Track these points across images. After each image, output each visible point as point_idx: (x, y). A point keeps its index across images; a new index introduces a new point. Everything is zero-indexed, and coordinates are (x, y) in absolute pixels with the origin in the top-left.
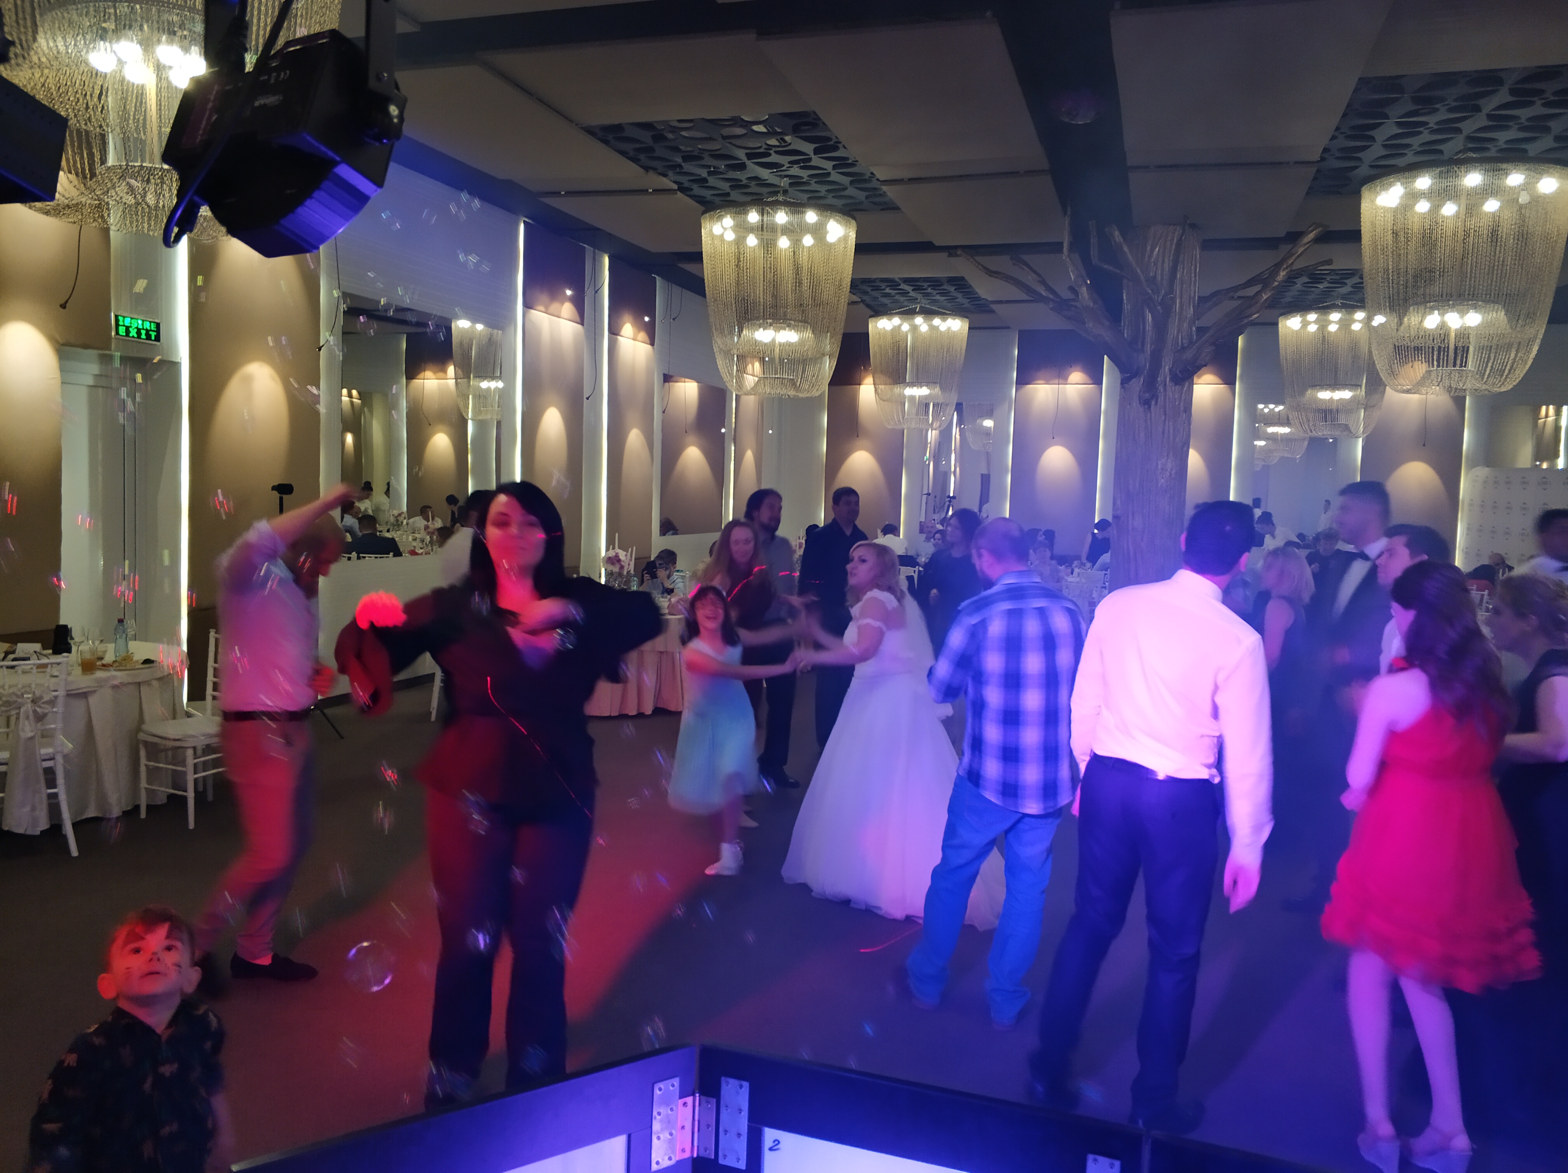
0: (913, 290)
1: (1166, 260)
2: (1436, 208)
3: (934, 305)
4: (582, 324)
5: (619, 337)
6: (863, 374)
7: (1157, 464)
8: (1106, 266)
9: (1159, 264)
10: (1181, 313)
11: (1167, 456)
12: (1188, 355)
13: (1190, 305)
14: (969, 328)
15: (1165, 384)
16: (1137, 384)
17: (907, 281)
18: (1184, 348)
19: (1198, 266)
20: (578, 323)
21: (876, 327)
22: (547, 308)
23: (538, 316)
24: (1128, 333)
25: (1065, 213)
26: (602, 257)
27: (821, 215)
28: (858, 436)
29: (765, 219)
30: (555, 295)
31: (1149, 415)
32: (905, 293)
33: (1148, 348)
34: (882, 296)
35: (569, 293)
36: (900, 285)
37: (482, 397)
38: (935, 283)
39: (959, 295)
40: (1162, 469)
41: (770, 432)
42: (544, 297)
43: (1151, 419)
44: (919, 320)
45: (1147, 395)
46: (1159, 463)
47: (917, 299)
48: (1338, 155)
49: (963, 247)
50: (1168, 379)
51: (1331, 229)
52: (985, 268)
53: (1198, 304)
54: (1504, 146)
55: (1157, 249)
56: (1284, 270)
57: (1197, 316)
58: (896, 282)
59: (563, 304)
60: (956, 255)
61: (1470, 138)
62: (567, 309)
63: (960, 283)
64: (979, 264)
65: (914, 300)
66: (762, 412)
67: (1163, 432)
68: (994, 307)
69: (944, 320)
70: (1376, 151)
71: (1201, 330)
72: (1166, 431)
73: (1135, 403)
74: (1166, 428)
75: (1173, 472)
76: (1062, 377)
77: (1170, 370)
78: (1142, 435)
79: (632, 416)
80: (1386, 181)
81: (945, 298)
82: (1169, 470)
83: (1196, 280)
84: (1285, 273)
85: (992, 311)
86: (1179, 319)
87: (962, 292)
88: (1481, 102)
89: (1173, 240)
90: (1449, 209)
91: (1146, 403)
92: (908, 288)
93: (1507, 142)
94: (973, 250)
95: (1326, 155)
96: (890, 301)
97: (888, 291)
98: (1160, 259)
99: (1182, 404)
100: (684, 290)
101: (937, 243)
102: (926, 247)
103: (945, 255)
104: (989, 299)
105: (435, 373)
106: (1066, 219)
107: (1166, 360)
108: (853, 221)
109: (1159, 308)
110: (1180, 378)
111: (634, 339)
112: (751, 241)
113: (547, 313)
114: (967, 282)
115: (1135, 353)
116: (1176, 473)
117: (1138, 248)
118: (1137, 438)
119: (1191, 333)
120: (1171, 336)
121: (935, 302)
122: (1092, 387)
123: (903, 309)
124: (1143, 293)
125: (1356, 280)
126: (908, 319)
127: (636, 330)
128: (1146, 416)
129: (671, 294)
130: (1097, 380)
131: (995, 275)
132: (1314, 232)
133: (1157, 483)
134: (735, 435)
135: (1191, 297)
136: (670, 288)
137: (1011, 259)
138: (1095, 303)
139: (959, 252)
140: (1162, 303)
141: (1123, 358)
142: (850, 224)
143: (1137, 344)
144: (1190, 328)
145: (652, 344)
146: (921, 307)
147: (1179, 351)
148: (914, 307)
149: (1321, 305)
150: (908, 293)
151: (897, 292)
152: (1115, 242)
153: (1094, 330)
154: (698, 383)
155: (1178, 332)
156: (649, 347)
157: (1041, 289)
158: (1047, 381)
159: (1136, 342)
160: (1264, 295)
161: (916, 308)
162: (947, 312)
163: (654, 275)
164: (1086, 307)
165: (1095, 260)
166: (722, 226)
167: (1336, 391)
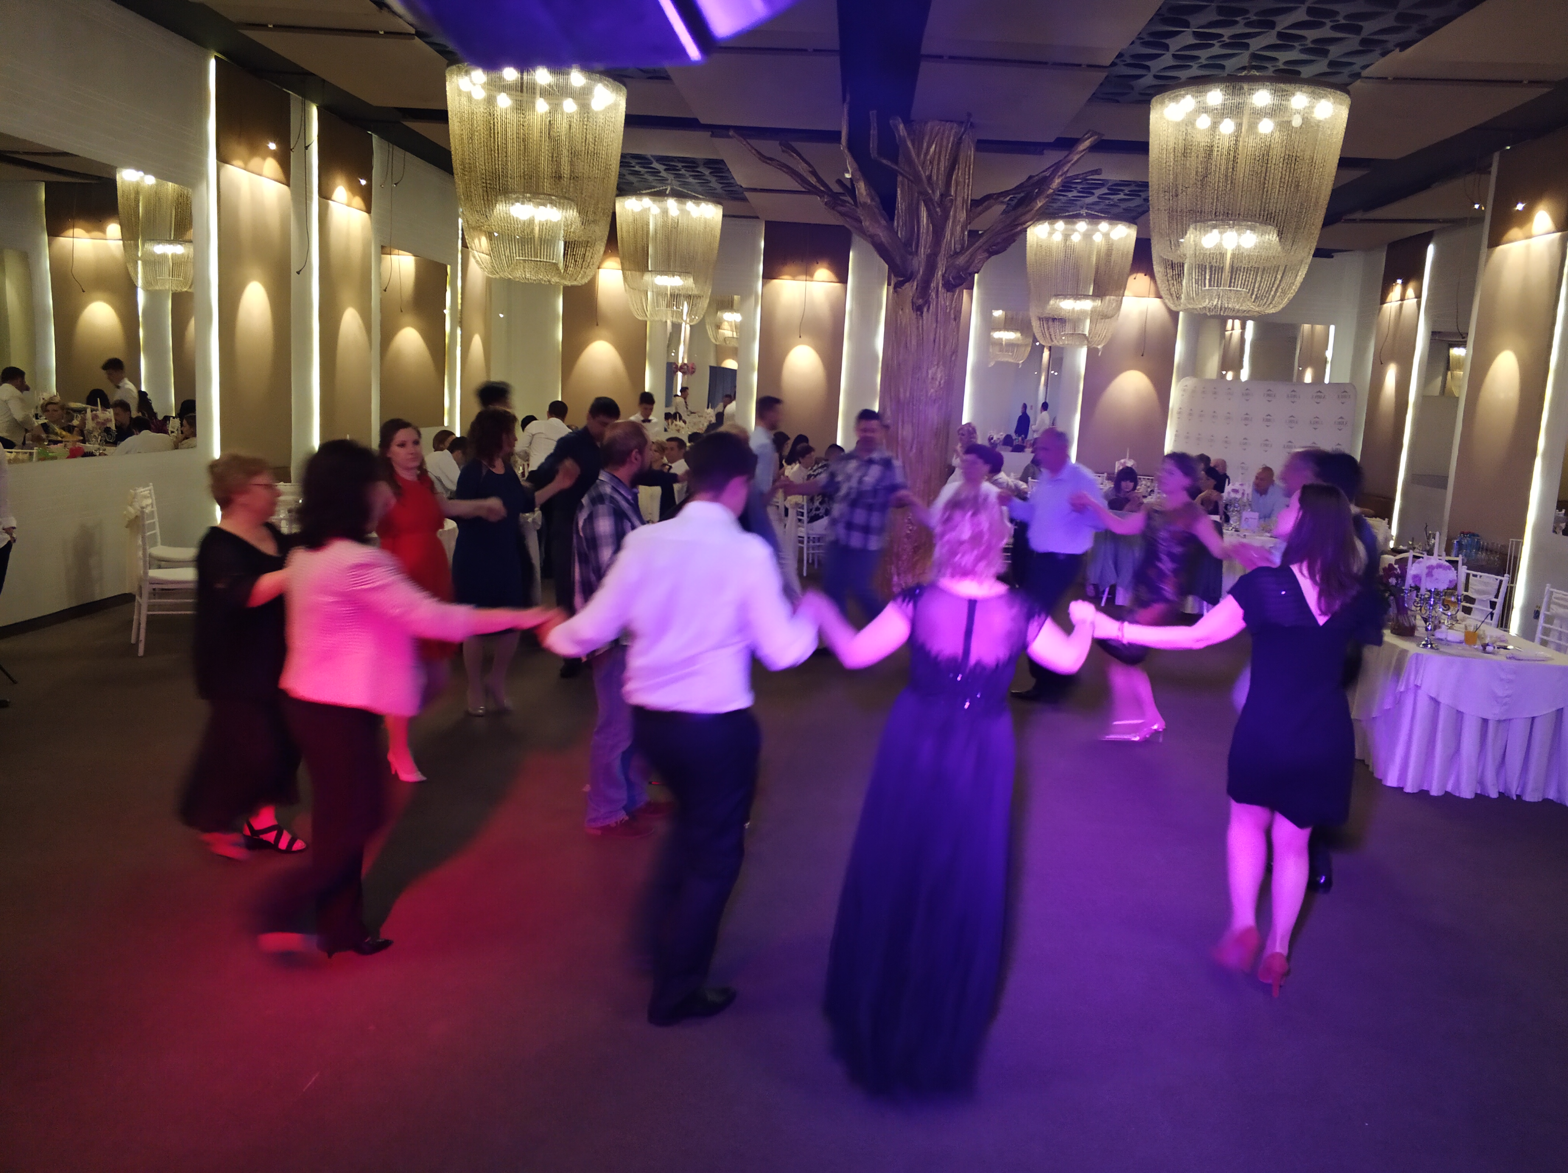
1: (942, 159)
2: (1215, 126)
3: (684, 188)
4: (288, 185)
5: (330, 202)
6: (604, 258)
7: (927, 372)
8: (885, 161)
9: (936, 163)
10: (955, 217)
11: (938, 364)
12: (961, 260)
13: (963, 208)
14: (724, 216)
15: (937, 291)
16: (911, 289)
17: (661, 159)
18: (956, 254)
19: (972, 167)
20: (283, 184)
21: (624, 207)
22: (246, 163)
23: (234, 172)
24: (901, 234)
25: (844, 100)
26: (309, 107)
27: (590, 79)
28: (597, 325)
29: (525, 77)
30: (255, 149)
31: (921, 322)
32: (656, 173)
33: (923, 252)
34: (629, 174)
35: (272, 146)
36: (651, 163)
37: (154, 263)
38: (691, 164)
39: (713, 180)
40: (932, 378)
41: (501, 316)
42: (242, 150)
43: (922, 326)
44: (672, 204)
45: (920, 301)
46: (930, 372)
47: (668, 180)
48: (1129, 61)
49: (737, 129)
50: (940, 285)
51: (1104, 138)
52: (758, 153)
53: (971, 207)
54: (1282, 67)
55: (934, 146)
56: (1058, 178)
57: (969, 220)
58: (649, 160)
59: (264, 159)
60: (729, 137)
61: (1254, 56)
62: (271, 166)
63: (717, 167)
64: (753, 148)
65: (663, 181)
66: (491, 295)
67: (934, 341)
68: (747, 194)
69: (698, 205)
70: (1167, 60)
71: (973, 234)
72: (937, 340)
73: (908, 309)
74: (938, 335)
75: (942, 382)
76: (808, 273)
77: (943, 276)
78: (914, 342)
79: (347, 293)
80: (1178, 92)
81: (697, 181)
82: (939, 379)
83: (969, 182)
84: (1060, 180)
85: (745, 199)
86: (953, 222)
87: (716, 176)
88: (1277, 19)
89: (949, 137)
90: (1227, 127)
91: (919, 309)
92: (660, 167)
93: (1287, 63)
94: (747, 132)
95: (1117, 61)
96: (637, 179)
97: (637, 168)
98: (937, 156)
99: (952, 311)
100: (407, 153)
101: (703, 121)
102: (690, 124)
103: (709, 134)
104: (744, 186)
105: (88, 231)
106: (845, 106)
107: (940, 265)
108: (624, 88)
109: (938, 210)
110: (952, 284)
111: (349, 205)
112: (504, 101)
113: (245, 170)
114: (726, 166)
115: (910, 257)
116: (945, 382)
117: (918, 141)
118: (908, 345)
119: (963, 237)
120: (945, 240)
121: (685, 184)
122: (838, 285)
123: (653, 190)
124: (923, 193)
125: (1104, 190)
126: (659, 201)
127: (350, 194)
128: (918, 323)
129: (390, 156)
130: (842, 278)
131: (768, 161)
132: (1090, 140)
133: (927, 392)
134: (461, 318)
135: (964, 201)
136: (391, 150)
137: (781, 144)
138: (872, 199)
139: (731, 133)
140: (941, 203)
141: (898, 261)
142: (620, 91)
143: (911, 246)
144: (963, 232)
145: (368, 211)
146: (672, 189)
147: (951, 256)
148: (664, 188)
149: (1067, 214)
150: (660, 172)
151: (646, 170)
152: (899, 136)
153: (870, 229)
154: (414, 256)
155: (951, 238)
156: (366, 214)
157: (813, 180)
158: (794, 277)
159: (910, 244)
160: (1038, 202)
161: (667, 189)
162: (701, 197)
163: (369, 132)
164: (864, 205)
165: (874, 154)
166: (471, 81)
167: (1078, 302)
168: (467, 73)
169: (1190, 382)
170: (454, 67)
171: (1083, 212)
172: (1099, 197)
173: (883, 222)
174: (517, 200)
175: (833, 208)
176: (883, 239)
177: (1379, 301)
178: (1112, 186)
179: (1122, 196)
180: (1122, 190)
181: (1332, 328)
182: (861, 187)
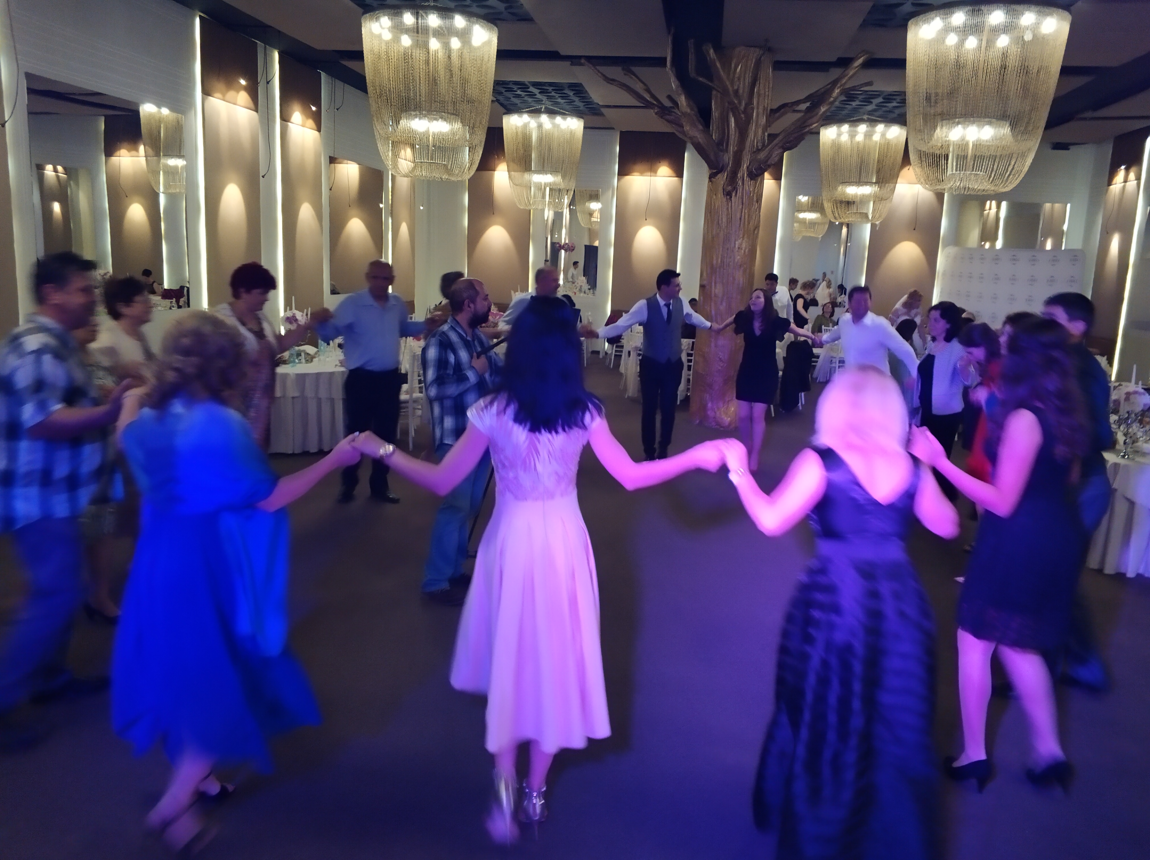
0: (540, 93)
1: (747, 76)
2: (961, 42)
3: (554, 107)
4: (256, 111)
5: (290, 124)
6: (497, 162)
7: (735, 244)
8: (701, 79)
9: (741, 79)
10: (757, 121)
11: (743, 237)
12: (762, 156)
13: (763, 114)
14: (585, 128)
15: (743, 179)
16: (722, 179)
17: (536, 84)
18: (758, 150)
19: (770, 82)
20: (253, 110)
21: (509, 123)
22: (224, 95)
23: (216, 102)
24: (715, 136)
25: (669, 33)
26: (272, 52)
27: (469, 21)
28: (493, 214)
29: (420, 21)
30: (231, 84)
31: (730, 204)
32: (532, 95)
33: (731, 149)
34: (514, 97)
35: (243, 82)
36: (528, 88)
37: (171, 172)
38: (558, 87)
39: (576, 99)
40: (739, 248)
41: (422, 208)
42: (220, 85)
43: (731, 207)
44: (544, 118)
45: (730, 188)
46: (737, 241)
47: (542, 101)
49: (586, 58)
50: (746, 175)
51: (876, 56)
52: (604, 76)
53: (770, 114)
55: (740, 67)
56: (838, 89)
57: (769, 124)
58: (527, 85)
59: (238, 92)
60: (581, 64)
62: (243, 97)
63: (578, 89)
64: (599, 71)
65: (539, 101)
66: (414, 192)
67: (740, 219)
68: (604, 110)
69: (565, 119)
71: (772, 135)
72: (743, 217)
73: (720, 195)
74: (743, 214)
75: (747, 251)
76: (653, 170)
77: (748, 168)
78: (724, 220)
79: (303, 192)
80: (928, 16)
81: (565, 101)
82: (743, 249)
83: (769, 94)
84: (839, 90)
85: (602, 114)
86: (756, 125)
87: (579, 97)
89: (752, 59)
90: (971, 43)
91: (728, 194)
92: (536, 91)
94: (595, 61)
96: (520, 101)
97: (519, 92)
98: (742, 75)
99: (755, 195)
100: (345, 85)
101: (563, 53)
102: (554, 56)
103: (569, 63)
104: (601, 104)
105: (129, 151)
106: (669, 37)
107: (745, 159)
108: (496, 28)
109: (743, 116)
110: (755, 174)
111: (303, 126)
112: (406, 41)
113: (224, 100)
114: (585, 88)
115: (722, 154)
116: (749, 251)
117: (726, 63)
118: (720, 222)
119: (764, 137)
120: (749, 140)
121: (556, 104)
122: (676, 179)
123: (531, 109)
124: (731, 103)
125: (880, 100)
126: (535, 117)
127: (304, 118)
128: (728, 204)
129: (334, 88)
130: (679, 173)
131: (611, 82)
132: (862, 58)
133: (734, 258)
134: (392, 210)
135: (765, 109)
136: (333, 83)
137: (623, 69)
138: (692, 109)
139: (583, 61)
140: (745, 112)
141: (712, 157)
142: (493, 30)
143: (723, 145)
144: (763, 133)
145: (319, 130)
146: (546, 108)
147: (754, 152)
148: (540, 107)
149: (852, 119)
150: (535, 95)
151: (526, 93)
152: (710, 57)
153: (690, 132)
154: (359, 164)
155: (754, 137)
156: (317, 133)
157: (647, 97)
158: (642, 173)
159: (722, 143)
160: (822, 108)
161: (541, 108)
162: (567, 113)
163: (318, 71)
164: (684, 114)
165: (692, 73)
166: (381, 26)
167: (861, 187)
168: (377, 19)
169: (952, 250)
170: (367, 15)
171: (865, 117)
172: (877, 105)
173: (701, 127)
174: (416, 116)
175: (662, 117)
176: (700, 140)
177: (1106, 182)
178: (886, 95)
179: (895, 104)
180: (895, 99)
181: (1069, 205)
182: (682, 100)
